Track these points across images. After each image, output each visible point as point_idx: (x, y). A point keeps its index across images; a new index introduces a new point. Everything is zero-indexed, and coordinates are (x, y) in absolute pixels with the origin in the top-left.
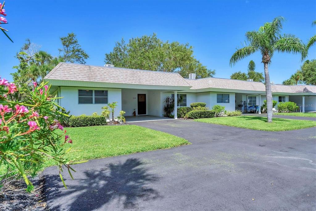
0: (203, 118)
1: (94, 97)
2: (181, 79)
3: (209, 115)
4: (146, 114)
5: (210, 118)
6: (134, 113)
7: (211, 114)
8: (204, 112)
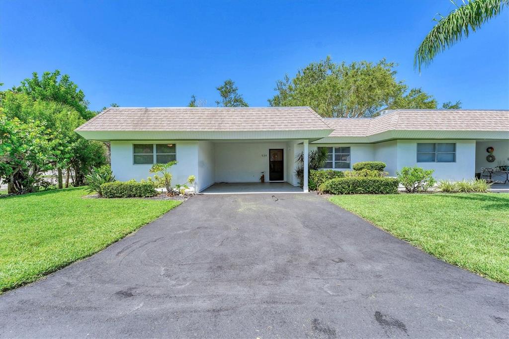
0: (361, 193)
1: (155, 154)
2: (313, 116)
3: (379, 188)
4: (283, 180)
5: (382, 193)
6: (263, 178)
7: (384, 185)
8: (364, 181)
